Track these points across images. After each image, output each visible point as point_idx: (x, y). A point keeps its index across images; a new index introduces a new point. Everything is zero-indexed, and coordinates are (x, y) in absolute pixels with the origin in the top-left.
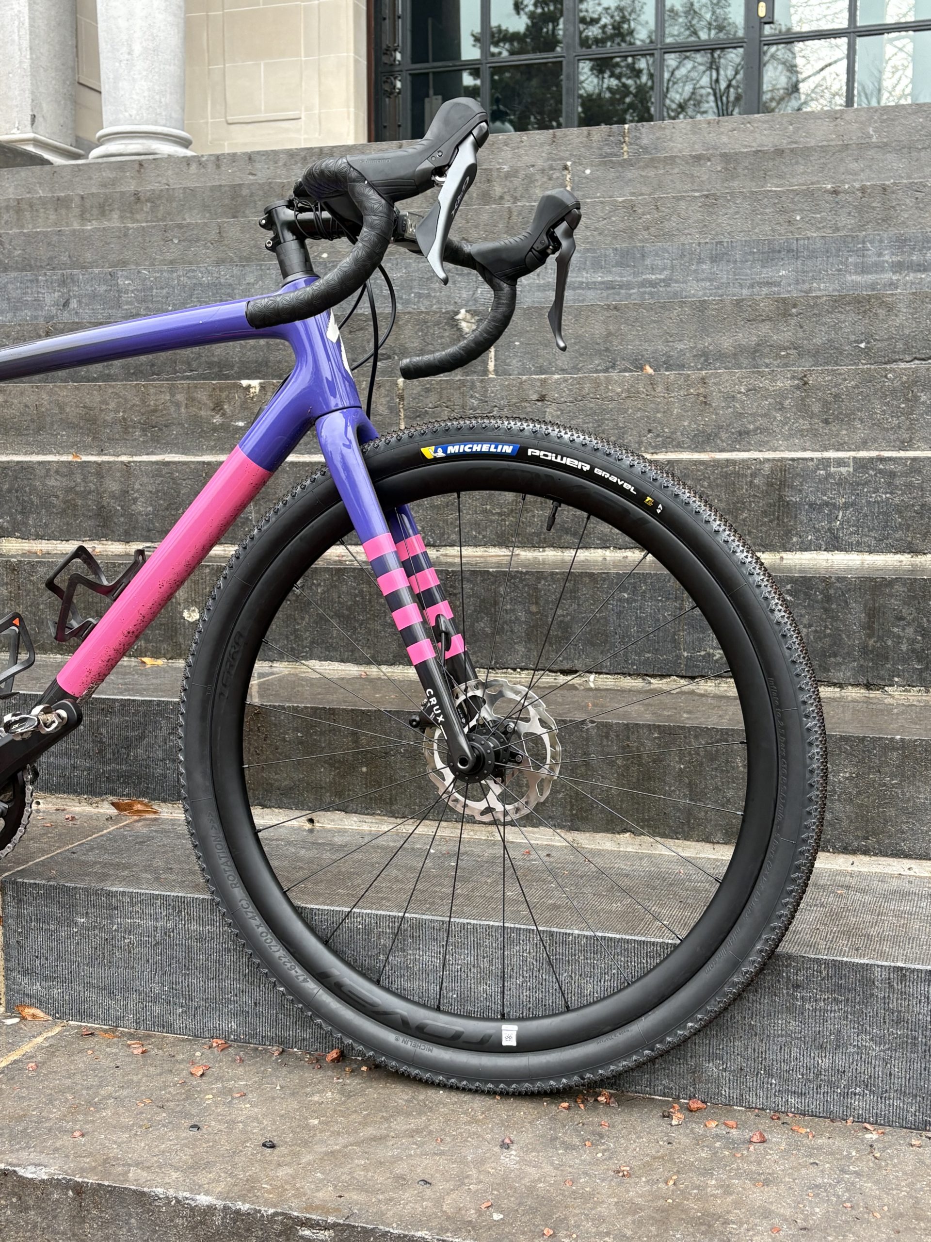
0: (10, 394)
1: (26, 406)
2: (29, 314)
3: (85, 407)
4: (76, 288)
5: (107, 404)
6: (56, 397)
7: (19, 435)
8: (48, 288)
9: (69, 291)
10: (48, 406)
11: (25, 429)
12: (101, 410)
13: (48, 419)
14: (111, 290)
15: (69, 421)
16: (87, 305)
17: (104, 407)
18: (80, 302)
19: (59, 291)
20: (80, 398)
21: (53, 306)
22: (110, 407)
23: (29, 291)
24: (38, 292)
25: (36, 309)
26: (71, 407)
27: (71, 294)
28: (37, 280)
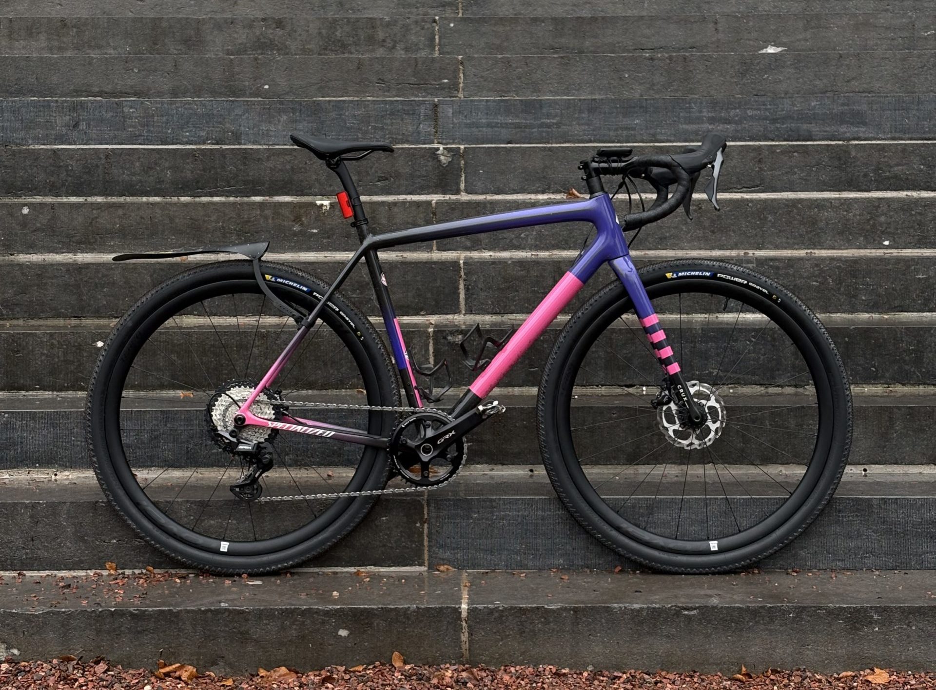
0: (128, 209)
1: (142, 218)
2: (41, 132)
3: (191, 219)
4: (85, 114)
5: (210, 217)
6: (167, 212)
7: (135, 239)
8: (59, 112)
9: (79, 116)
10: (161, 218)
11: (140, 235)
12: (204, 221)
13: (160, 228)
14: (117, 116)
15: (178, 228)
16: (95, 126)
17: (206, 219)
18: (88, 125)
19: (70, 115)
20: (188, 212)
21: (64, 127)
22: (212, 219)
23: (42, 114)
24: (50, 116)
25: (48, 129)
26: (180, 219)
27: (81, 118)
28: (49, 106)
